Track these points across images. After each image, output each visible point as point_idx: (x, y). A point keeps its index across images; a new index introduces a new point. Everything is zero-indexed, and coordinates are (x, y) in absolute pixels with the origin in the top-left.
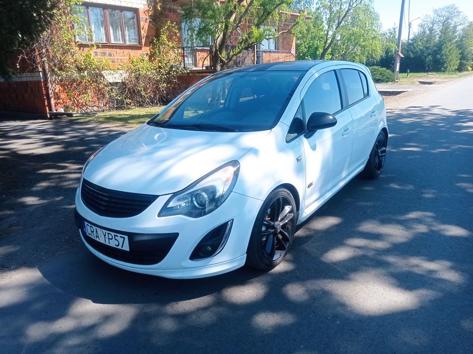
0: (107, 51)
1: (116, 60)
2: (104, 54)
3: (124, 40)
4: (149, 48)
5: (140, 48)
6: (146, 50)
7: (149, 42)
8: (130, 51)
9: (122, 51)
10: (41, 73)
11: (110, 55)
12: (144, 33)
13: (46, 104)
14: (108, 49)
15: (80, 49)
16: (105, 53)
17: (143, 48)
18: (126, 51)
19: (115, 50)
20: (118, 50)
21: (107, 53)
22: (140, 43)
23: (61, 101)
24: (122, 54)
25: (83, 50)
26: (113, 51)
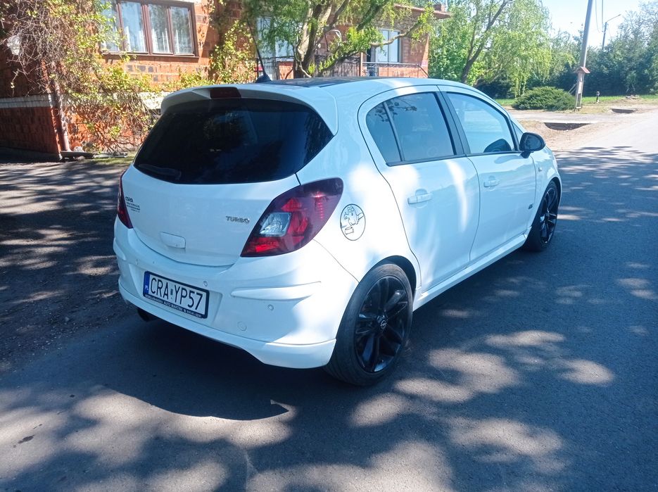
0: (147, 64)
1: (159, 78)
2: (142, 68)
3: (172, 49)
4: (208, 60)
5: (196, 60)
6: (204, 63)
7: (209, 52)
8: (181, 64)
9: (168, 64)
10: (50, 96)
11: (151, 70)
12: (201, 38)
13: (57, 140)
14: (148, 62)
15: (107, 62)
16: (145, 67)
17: (201, 60)
18: (175, 64)
19: (158, 62)
20: (163, 64)
21: (147, 68)
22: (196, 52)
23: (79, 136)
24: (168, 69)
25: (112, 63)
26: (156, 64)
